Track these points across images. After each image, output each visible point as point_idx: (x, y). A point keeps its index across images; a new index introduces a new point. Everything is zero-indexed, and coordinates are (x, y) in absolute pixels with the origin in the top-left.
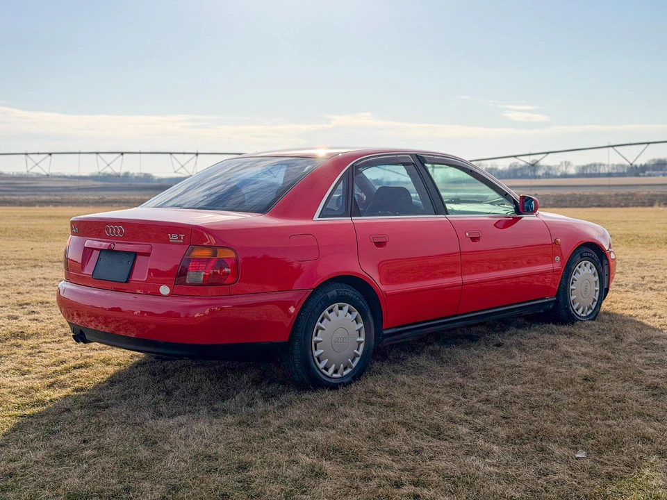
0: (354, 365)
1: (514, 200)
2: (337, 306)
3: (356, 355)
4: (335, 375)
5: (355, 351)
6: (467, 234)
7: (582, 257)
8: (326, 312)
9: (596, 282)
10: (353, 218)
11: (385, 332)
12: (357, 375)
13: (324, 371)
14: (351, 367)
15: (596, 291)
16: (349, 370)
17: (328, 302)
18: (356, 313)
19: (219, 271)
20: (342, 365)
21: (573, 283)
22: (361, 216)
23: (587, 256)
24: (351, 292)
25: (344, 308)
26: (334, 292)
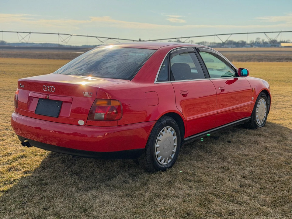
0: (172, 157)
1: (235, 69)
2: (166, 128)
3: (173, 153)
4: (164, 164)
5: (173, 150)
6: (219, 88)
7: (261, 97)
8: (161, 131)
9: (265, 108)
10: (172, 82)
11: (186, 139)
12: (174, 162)
13: (160, 162)
14: (171, 159)
15: (265, 112)
16: (170, 160)
17: (162, 126)
18: (174, 131)
19: (111, 112)
20: (167, 158)
21: (257, 109)
22: (174, 80)
23: (263, 96)
24: (172, 120)
25: (169, 129)
26: (165, 121)
